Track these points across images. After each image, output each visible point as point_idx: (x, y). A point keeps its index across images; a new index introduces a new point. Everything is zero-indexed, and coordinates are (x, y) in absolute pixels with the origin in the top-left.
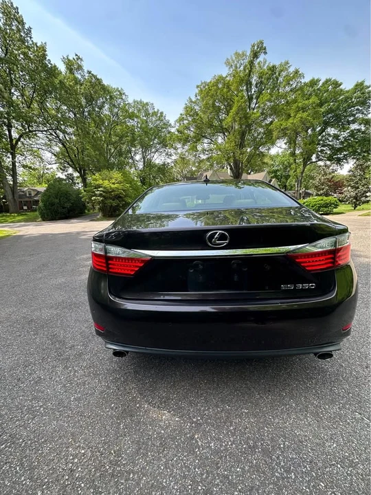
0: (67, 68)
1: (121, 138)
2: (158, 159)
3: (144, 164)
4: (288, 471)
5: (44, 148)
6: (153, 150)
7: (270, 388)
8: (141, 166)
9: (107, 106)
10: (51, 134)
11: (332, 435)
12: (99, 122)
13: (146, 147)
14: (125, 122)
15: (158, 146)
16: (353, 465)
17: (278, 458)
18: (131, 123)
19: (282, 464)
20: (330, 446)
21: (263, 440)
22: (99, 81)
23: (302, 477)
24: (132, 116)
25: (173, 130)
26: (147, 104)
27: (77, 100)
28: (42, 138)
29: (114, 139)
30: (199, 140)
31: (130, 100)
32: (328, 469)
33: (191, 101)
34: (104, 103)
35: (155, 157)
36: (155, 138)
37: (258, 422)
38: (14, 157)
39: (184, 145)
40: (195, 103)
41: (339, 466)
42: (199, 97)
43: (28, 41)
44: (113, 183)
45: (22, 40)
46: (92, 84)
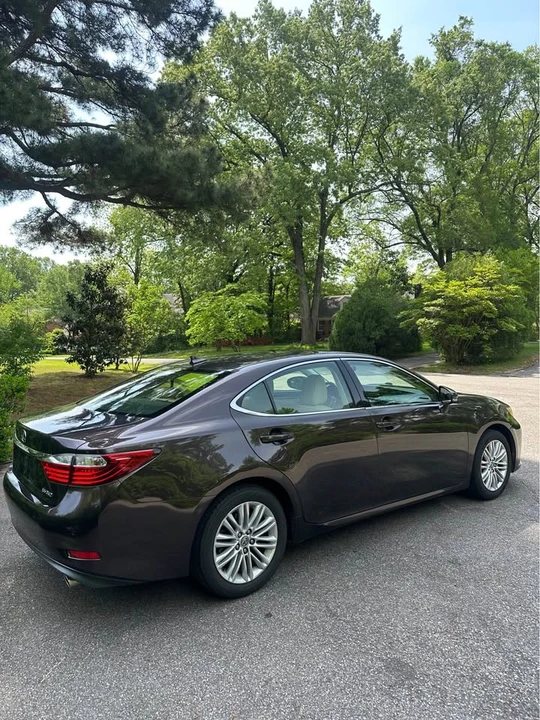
0: (440, 51)
5: (380, 217)
22: (501, 51)
43: (370, 40)
44: (476, 286)
45: (362, 44)
46: (484, 64)
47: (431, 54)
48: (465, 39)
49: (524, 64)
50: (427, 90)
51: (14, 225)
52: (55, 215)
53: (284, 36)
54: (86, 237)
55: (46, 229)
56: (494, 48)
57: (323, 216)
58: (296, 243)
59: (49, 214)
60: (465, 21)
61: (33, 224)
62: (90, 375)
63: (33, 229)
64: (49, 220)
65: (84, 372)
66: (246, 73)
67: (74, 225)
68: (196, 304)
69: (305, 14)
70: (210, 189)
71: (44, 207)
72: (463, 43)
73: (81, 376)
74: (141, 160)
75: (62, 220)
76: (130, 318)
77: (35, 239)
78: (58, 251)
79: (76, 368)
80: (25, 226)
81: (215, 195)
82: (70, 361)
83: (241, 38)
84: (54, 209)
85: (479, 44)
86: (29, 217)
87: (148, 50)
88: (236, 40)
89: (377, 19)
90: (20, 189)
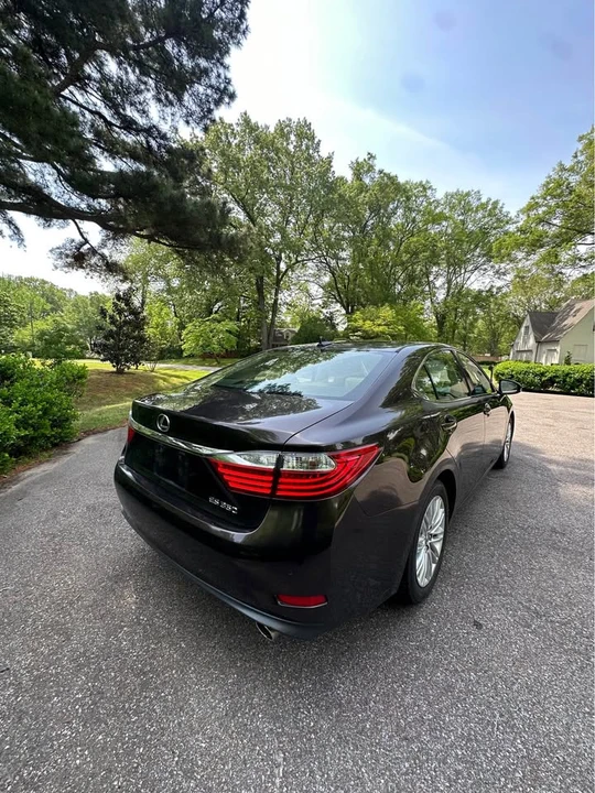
0: (355, 174)
1: (416, 254)
2: (477, 282)
3: (448, 291)
4: (136, 713)
5: (312, 279)
6: (470, 268)
7: (236, 648)
8: (441, 295)
9: (400, 212)
10: (321, 262)
11: (217, 736)
12: (385, 237)
13: (456, 263)
14: (426, 230)
15: (481, 260)
16: (189, 775)
17: (146, 697)
18: (434, 230)
19: (142, 704)
20: (197, 740)
21: (158, 676)
22: (392, 179)
23: (138, 727)
24: (437, 219)
25: (512, 228)
26: (468, 194)
27: (357, 213)
28: (311, 267)
29: (405, 257)
30: (570, 240)
31: (440, 195)
32: (164, 749)
33: (563, 169)
34: (396, 208)
35: (473, 278)
36: (476, 247)
37: (178, 662)
38: (276, 295)
39: (528, 254)
40: (572, 170)
41: (176, 759)
42: (581, 158)
43: (314, 158)
44: (379, 325)
45: (309, 158)
46: (382, 186)
47: (349, 175)
48: (371, 169)
49: (405, 191)
50: (350, 197)
51: (51, 251)
52: (87, 246)
53: (257, 140)
54: (111, 268)
55: (79, 257)
56: (388, 176)
57: (278, 275)
58: (260, 290)
59: (82, 245)
60: (371, 156)
61: (68, 252)
62: (120, 372)
63: (67, 256)
64: (81, 250)
65: (115, 369)
66: (231, 163)
67: (103, 257)
68: (190, 326)
69: (272, 130)
70: (219, 236)
71: (78, 238)
72: (369, 171)
73: (112, 372)
74: (171, 199)
75: (93, 251)
76: (149, 331)
77: (69, 265)
78: (89, 277)
79: (108, 366)
80: (60, 253)
81: (222, 241)
82: (103, 360)
83: (227, 138)
84: (87, 241)
85: (381, 172)
86: (64, 245)
87: (172, 115)
88: (223, 138)
89: (318, 144)
90: (58, 218)
